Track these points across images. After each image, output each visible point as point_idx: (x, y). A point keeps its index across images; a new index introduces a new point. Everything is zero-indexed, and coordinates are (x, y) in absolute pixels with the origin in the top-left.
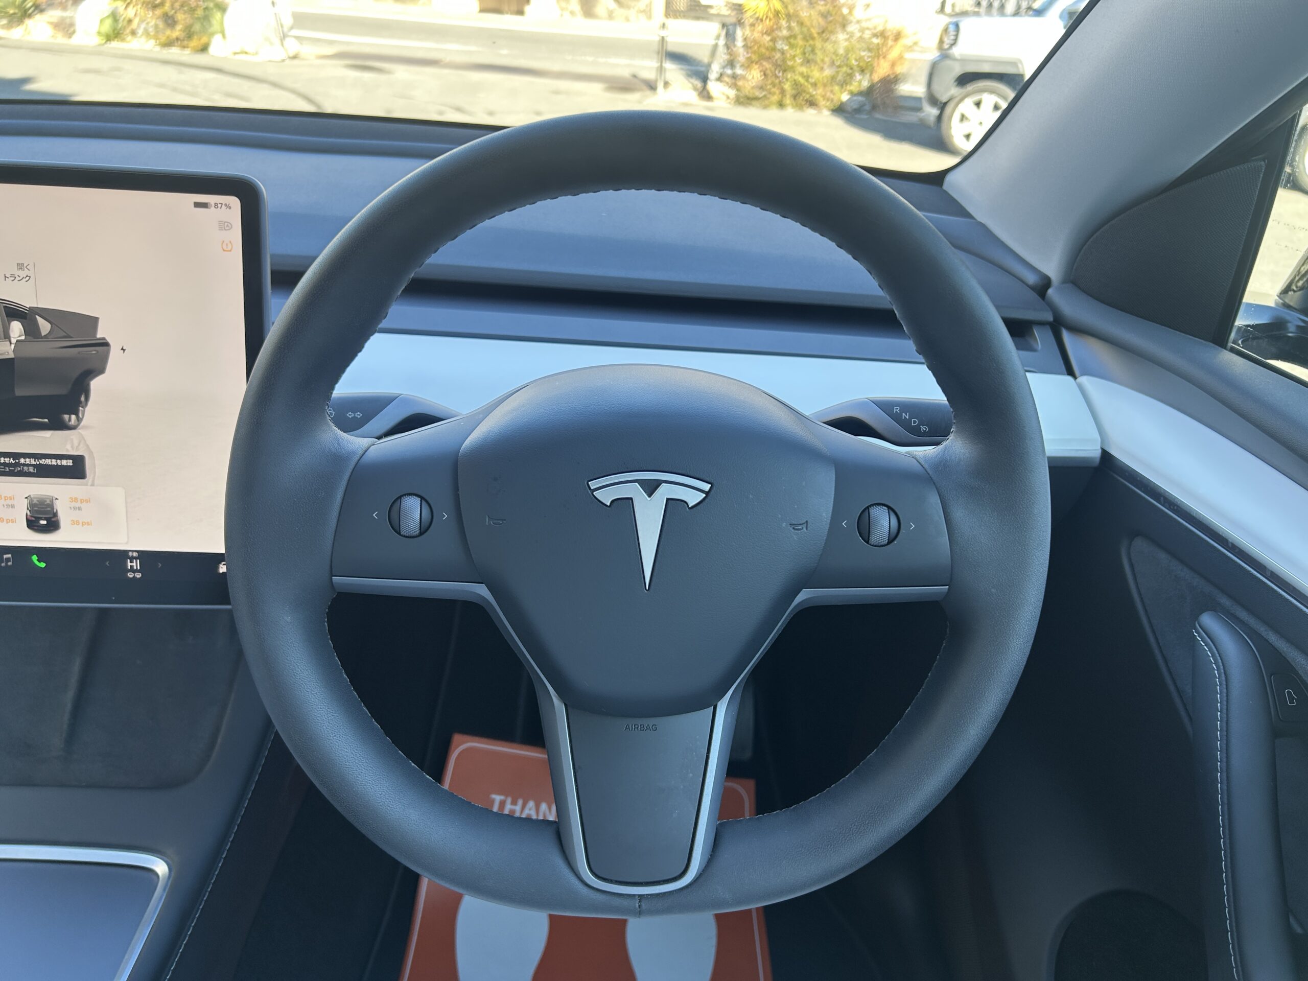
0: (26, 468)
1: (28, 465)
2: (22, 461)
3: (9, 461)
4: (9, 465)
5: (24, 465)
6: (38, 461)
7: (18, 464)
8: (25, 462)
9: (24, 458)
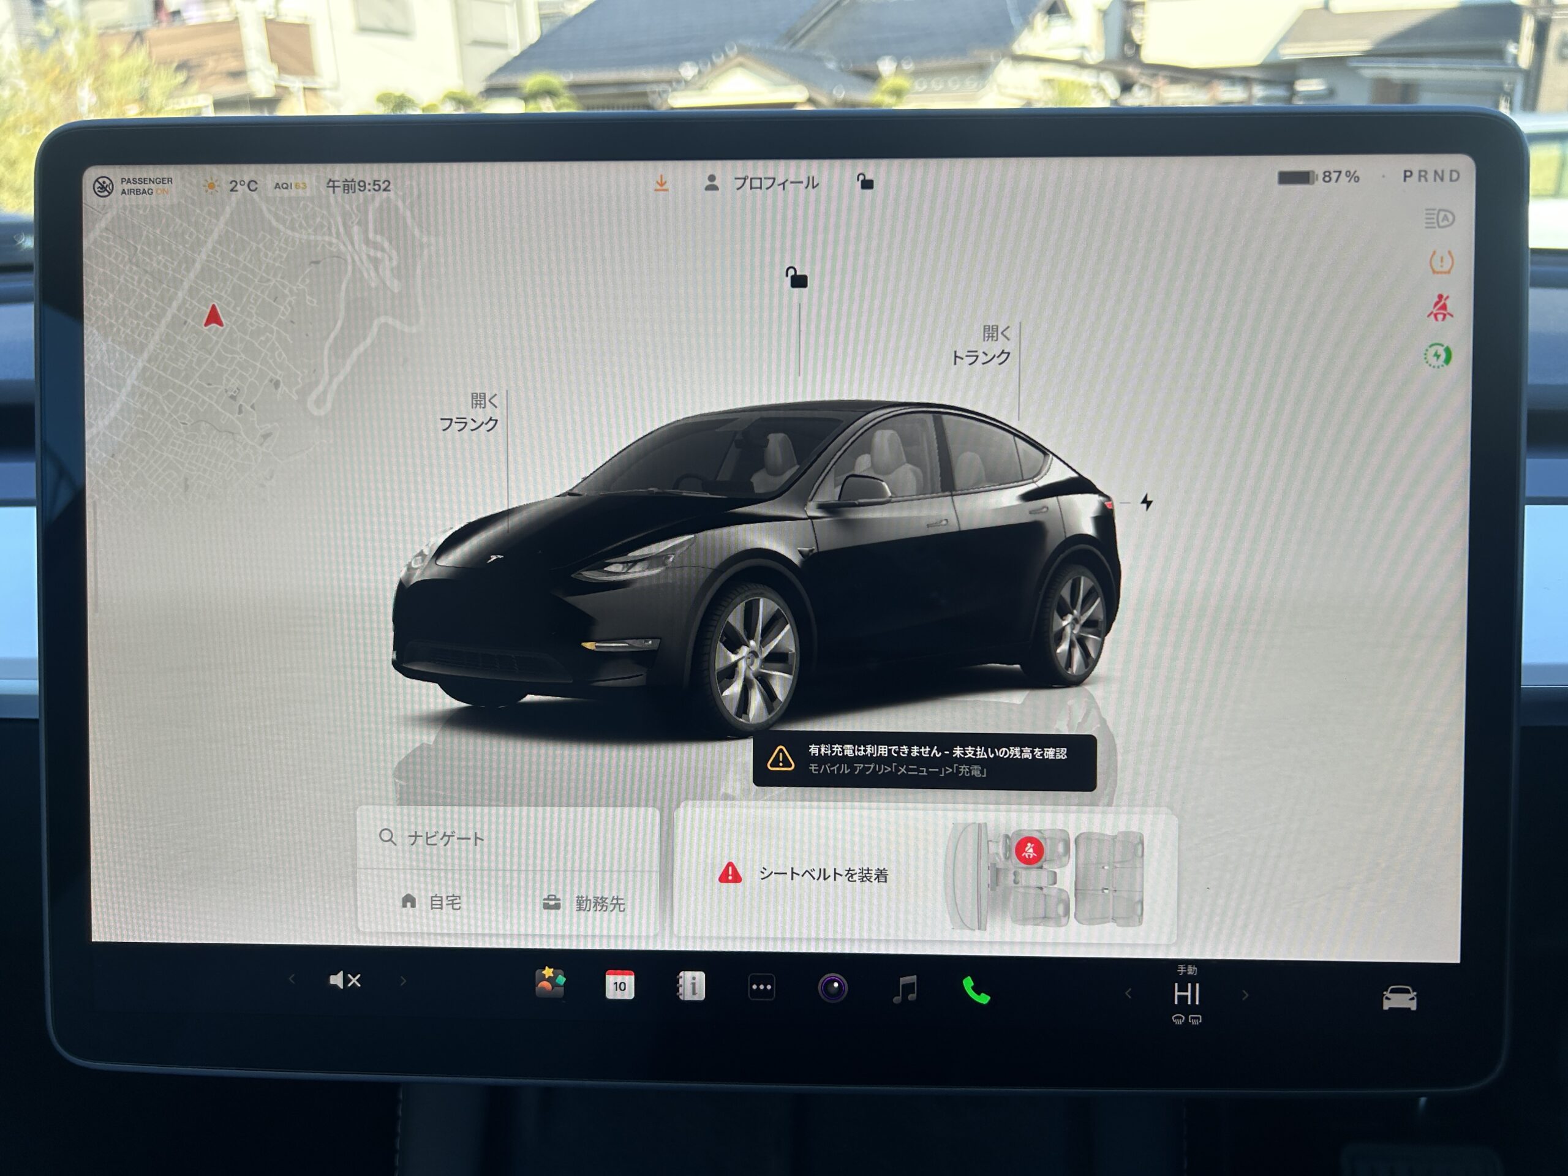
0: (964, 769)
1: (970, 762)
2: (958, 752)
3: (930, 753)
4: (930, 761)
5: (962, 761)
6: (993, 752)
7: (949, 760)
8: (965, 754)
9: (964, 746)
